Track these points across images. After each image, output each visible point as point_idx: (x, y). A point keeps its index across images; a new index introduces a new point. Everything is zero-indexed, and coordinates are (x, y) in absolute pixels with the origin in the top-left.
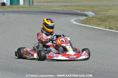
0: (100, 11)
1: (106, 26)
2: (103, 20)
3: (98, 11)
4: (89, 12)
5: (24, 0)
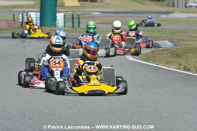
0: (184, 40)
1: (180, 64)
2: (178, 56)
3: (179, 40)
4: (165, 41)
5: (65, 19)
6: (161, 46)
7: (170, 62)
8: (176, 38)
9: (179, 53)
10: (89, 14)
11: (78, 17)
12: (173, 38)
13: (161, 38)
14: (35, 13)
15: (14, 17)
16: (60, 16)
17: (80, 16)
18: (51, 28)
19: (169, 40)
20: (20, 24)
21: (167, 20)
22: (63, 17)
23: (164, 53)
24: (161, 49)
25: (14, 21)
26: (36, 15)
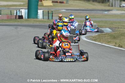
0: (119, 28)
1: (116, 43)
2: (114, 38)
3: (116, 28)
4: (107, 28)
5: (43, 14)
6: (104, 31)
7: (110, 42)
8: (114, 26)
9: (116, 36)
10: (59, 11)
11: (52, 13)
12: (112, 27)
13: (104, 27)
14: (24, 10)
15: (11, 12)
16: (40, 12)
17: (53, 12)
18: (34, 20)
19: (109, 28)
20: (15, 17)
21: (108, 15)
22: (42, 13)
23: (106, 36)
24: (104, 33)
25: (11, 15)
26: (25, 11)
